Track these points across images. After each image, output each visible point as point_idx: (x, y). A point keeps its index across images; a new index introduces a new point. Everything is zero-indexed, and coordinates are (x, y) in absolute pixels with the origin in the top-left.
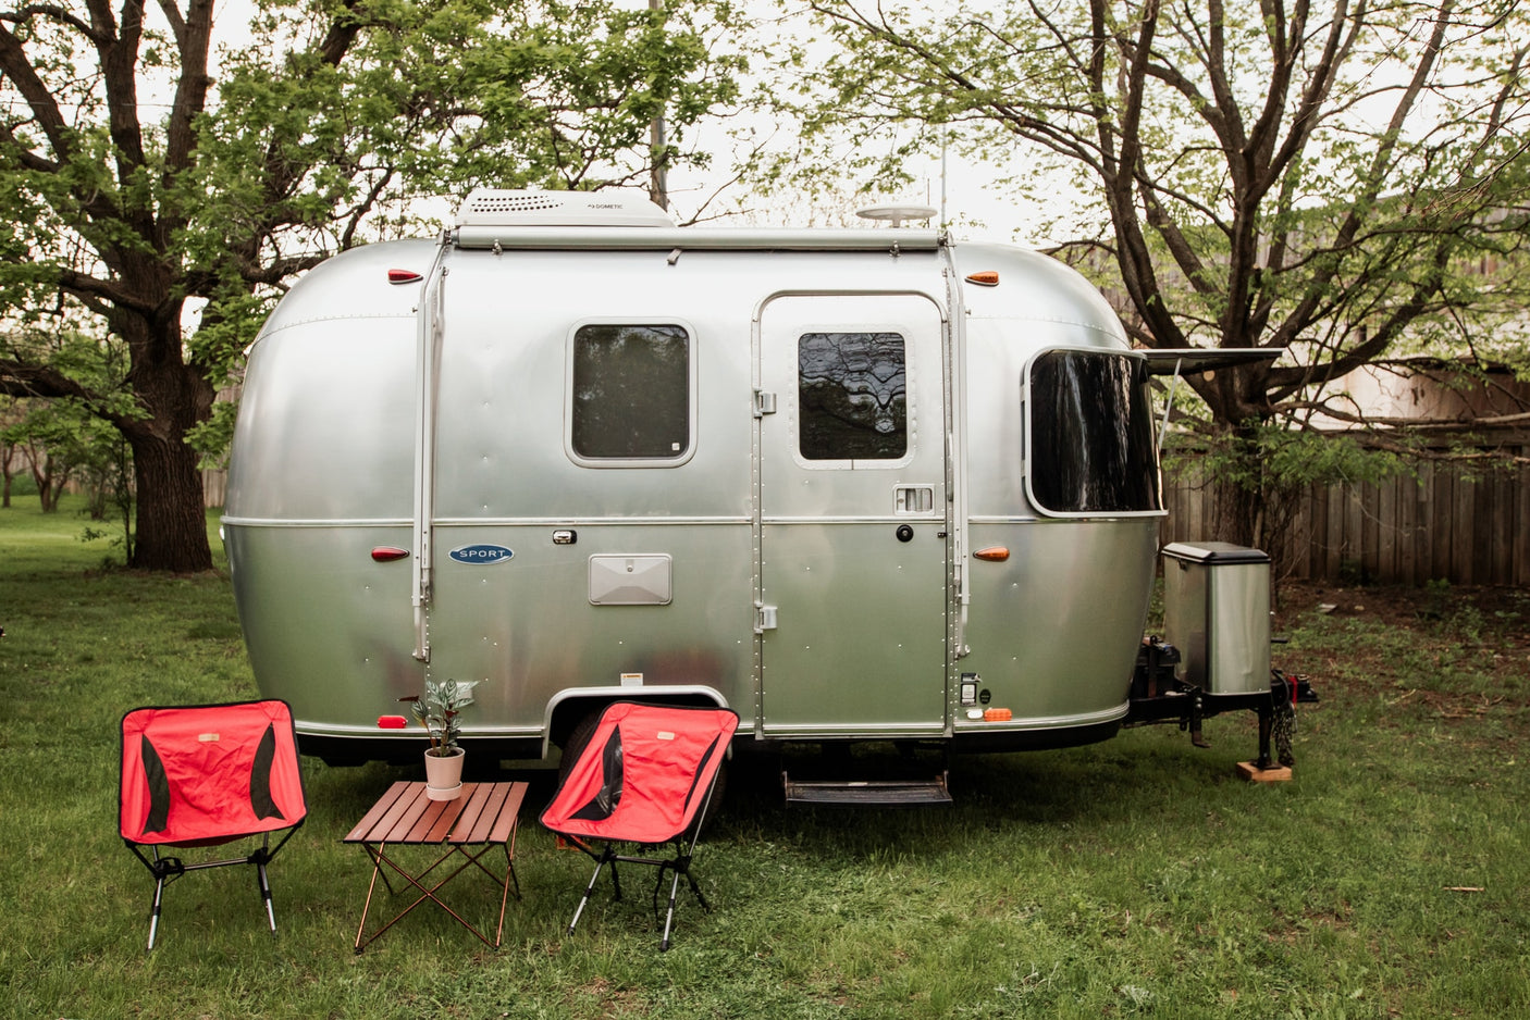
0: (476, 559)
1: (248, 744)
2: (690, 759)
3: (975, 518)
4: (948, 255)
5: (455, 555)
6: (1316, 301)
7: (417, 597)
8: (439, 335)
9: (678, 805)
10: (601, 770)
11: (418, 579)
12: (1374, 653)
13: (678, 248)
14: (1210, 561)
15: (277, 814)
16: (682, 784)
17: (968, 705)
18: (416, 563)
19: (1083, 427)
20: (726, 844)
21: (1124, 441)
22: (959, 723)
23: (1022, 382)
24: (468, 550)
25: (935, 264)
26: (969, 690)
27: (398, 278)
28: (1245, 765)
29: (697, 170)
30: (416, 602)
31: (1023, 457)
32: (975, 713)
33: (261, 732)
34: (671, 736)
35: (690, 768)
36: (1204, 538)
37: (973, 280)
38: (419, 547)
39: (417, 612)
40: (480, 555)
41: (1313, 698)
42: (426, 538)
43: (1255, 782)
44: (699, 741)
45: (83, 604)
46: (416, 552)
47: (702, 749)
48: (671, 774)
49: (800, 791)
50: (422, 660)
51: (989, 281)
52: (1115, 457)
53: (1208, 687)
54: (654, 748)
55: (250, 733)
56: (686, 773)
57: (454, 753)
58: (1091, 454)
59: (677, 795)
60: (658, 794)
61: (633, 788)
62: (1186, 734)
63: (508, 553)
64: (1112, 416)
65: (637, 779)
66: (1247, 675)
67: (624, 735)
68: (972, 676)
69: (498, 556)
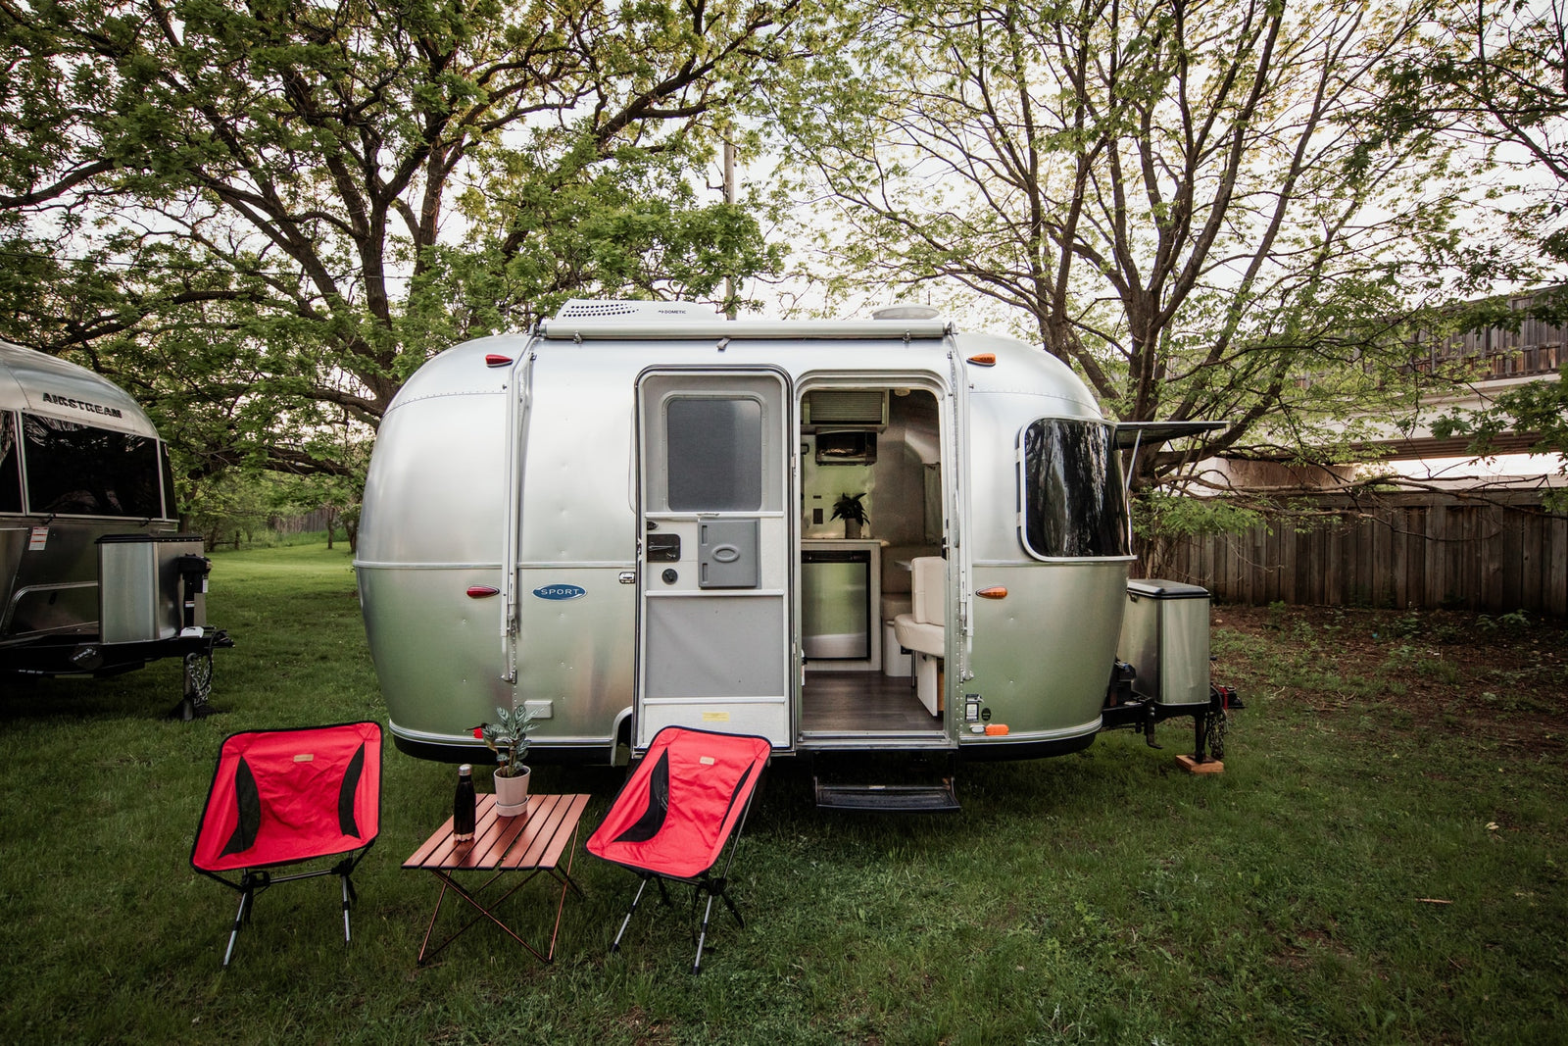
0: (554, 597)
1: (339, 763)
2: (726, 783)
3: (979, 561)
4: (950, 343)
5: (537, 593)
6: (1191, 405)
7: (504, 628)
8: (527, 408)
9: (714, 828)
10: (647, 793)
11: (505, 615)
12: (1241, 656)
13: (727, 337)
14: (1160, 596)
15: (355, 833)
16: (718, 808)
17: (972, 721)
18: (504, 599)
19: (1066, 489)
20: (767, 835)
21: (1100, 496)
22: (964, 737)
23: (1018, 446)
24: (548, 589)
25: (943, 348)
26: (972, 709)
27: (495, 362)
28: (1183, 758)
29: (754, 313)
30: (504, 633)
31: (1019, 510)
32: (978, 727)
33: (352, 752)
34: (711, 761)
35: (727, 792)
36: (1156, 576)
37: (971, 361)
38: (505, 583)
39: (504, 640)
40: (557, 593)
41: (1240, 706)
42: (512, 579)
43: (1195, 773)
44: (736, 767)
45: (341, 615)
46: (504, 590)
47: (737, 775)
48: (709, 797)
49: (828, 795)
50: (510, 681)
51: (987, 362)
52: (1092, 507)
53: (1159, 696)
54: (695, 773)
55: (343, 752)
56: (722, 797)
57: (523, 772)
58: (1072, 512)
59: (714, 818)
60: (698, 815)
61: (677, 809)
62: (1142, 737)
63: (581, 591)
64: (1090, 480)
65: (682, 800)
66: (1193, 689)
67: (671, 758)
68: (975, 696)
69: (573, 594)
